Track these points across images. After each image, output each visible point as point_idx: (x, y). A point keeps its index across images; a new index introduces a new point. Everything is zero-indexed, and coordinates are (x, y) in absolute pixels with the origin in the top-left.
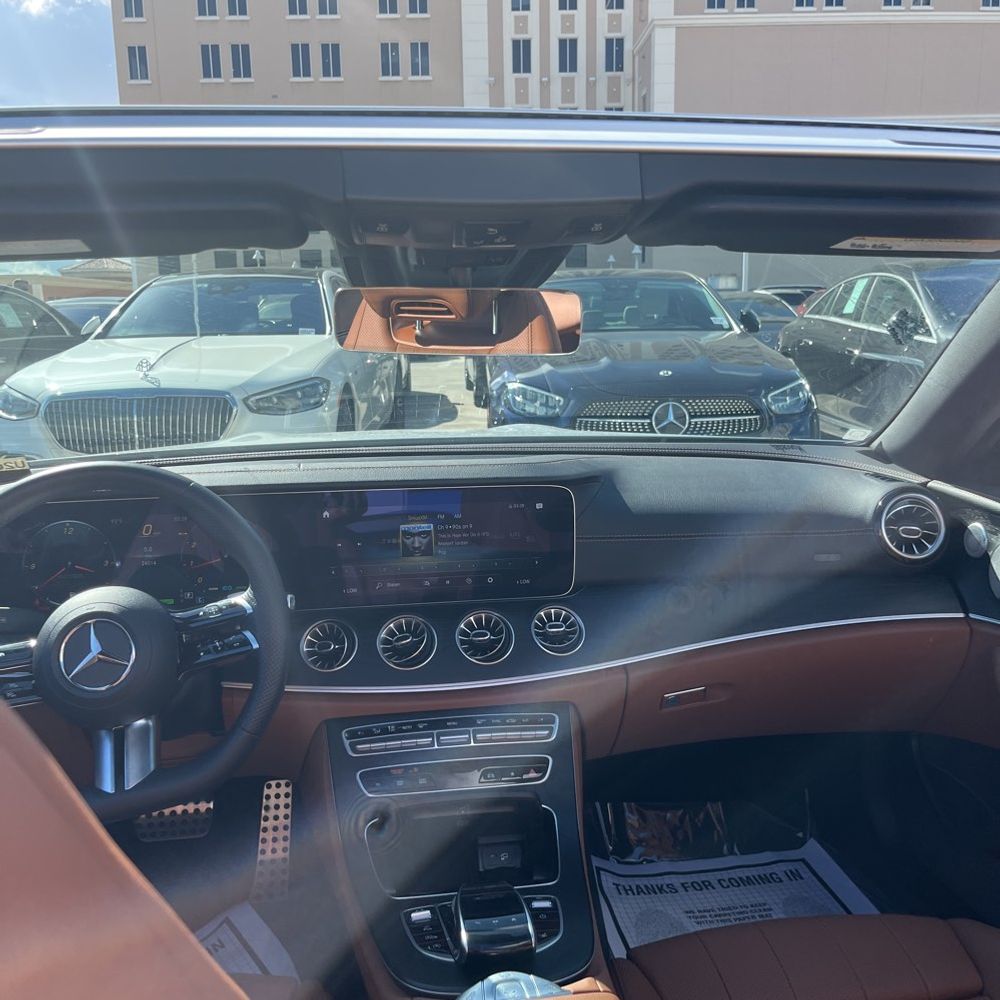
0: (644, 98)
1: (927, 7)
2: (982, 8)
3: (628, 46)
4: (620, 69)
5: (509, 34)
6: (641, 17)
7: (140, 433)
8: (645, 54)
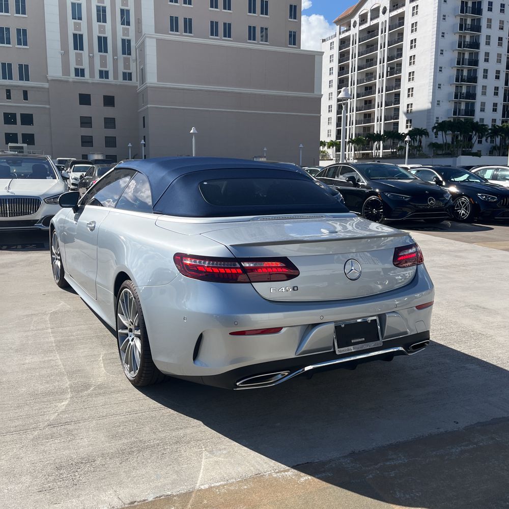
0: (142, 69)
1: (266, 43)
2: (289, 46)
3: (133, 44)
4: (130, 54)
5: (71, 31)
6: (139, 31)
7: (9, 211)
8: (142, 48)
